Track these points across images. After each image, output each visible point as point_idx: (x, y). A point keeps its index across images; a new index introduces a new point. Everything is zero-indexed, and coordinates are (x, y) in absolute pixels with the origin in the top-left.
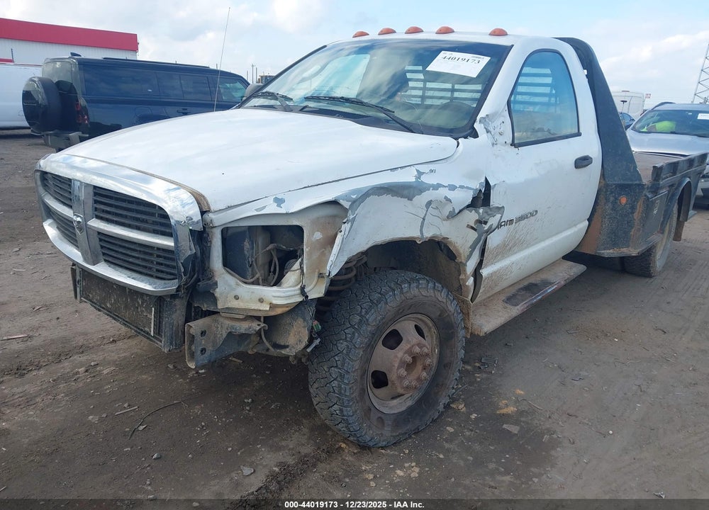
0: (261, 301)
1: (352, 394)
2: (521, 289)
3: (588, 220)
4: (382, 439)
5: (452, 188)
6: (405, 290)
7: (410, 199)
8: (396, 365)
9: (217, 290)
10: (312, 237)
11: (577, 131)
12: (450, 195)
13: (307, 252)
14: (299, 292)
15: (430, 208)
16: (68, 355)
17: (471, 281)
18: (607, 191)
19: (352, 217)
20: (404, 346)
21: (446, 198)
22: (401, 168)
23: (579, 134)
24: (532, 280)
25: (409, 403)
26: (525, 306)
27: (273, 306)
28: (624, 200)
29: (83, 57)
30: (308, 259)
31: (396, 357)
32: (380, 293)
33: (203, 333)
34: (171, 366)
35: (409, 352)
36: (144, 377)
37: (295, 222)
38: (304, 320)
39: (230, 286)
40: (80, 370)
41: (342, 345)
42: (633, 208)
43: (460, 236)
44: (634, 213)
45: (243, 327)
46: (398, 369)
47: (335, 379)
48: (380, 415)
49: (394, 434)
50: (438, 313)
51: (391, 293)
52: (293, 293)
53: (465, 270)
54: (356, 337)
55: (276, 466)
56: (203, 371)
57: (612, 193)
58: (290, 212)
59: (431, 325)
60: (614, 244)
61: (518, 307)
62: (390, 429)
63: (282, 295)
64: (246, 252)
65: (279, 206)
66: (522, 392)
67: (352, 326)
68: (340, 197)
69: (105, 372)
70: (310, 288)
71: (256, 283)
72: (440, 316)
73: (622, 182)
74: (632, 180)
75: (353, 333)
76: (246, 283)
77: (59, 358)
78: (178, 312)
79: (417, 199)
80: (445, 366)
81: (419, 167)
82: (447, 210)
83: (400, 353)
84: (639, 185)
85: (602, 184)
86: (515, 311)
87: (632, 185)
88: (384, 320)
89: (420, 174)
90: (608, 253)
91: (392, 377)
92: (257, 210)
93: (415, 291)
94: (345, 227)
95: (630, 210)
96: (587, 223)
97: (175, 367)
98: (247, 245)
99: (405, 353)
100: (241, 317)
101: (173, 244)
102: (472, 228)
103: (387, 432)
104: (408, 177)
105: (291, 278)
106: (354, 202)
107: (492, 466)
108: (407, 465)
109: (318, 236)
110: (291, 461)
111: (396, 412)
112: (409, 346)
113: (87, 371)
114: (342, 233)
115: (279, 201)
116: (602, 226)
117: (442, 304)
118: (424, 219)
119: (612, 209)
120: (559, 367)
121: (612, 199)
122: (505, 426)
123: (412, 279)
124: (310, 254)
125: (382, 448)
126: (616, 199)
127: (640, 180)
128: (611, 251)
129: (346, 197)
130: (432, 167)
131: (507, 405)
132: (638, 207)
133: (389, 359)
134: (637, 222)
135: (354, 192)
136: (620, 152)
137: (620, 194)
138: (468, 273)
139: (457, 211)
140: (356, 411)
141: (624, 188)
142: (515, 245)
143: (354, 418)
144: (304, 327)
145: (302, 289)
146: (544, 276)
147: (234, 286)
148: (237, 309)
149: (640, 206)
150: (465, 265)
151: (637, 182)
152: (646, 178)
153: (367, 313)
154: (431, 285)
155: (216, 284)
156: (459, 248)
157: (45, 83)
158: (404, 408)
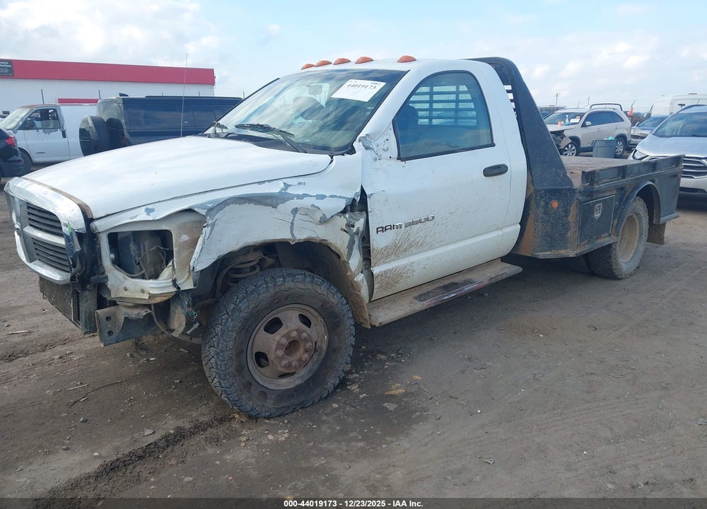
0: (143, 291)
1: (228, 369)
2: (440, 288)
3: (520, 223)
4: (264, 410)
5: (322, 197)
6: (278, 283)
7: (275, 207)
8: (274, 347)
9: (109, 283)
10: (179, 239)
11: (491, 142)
12: (318, 203)
13: (176, 252)
14: (172, 284)
15: (298, 215)
16: (53, 346)
17: (360, 278)
18: (536, 196)
19: (210, 222)
20: (282, 331)
21: (313, 205)
22: (269, 181)
23: (493, 145)
24: (456, 280)
25: (298, 382)
26: (433, 302)
27: (151, 296)
28: (555, 204)
29: (130, 97)
30: (177, 257)
31: (274, 340)
32: (255, 286)
33: (108, 319)
34: (128, 355)
35: (287, 336)
36: (104, 362)
37: (164, 227)
38: (183, 307)
39: (119, 279)
40: (55, 357)
41: (219, 329)
42: (567, 212)
43: (337, 237)
44: (568, 216)
45: (134, 313)
46: (276, 350)
47: (213, 357)
48: (263, 390)
49: (277, 407)
50: (321, 304)
51: (265, 286)
52: (166, 285)
53: (349, 268)
54: (229, 322)
55: (172, 429)
56: (153, 359)
57: (541, 198)
58: (157, 218)
59: (316, 315)
60: (551, 246)
61: (425, 302)
62: (272, 402)
63: (158, 287)
64: (132, 253)
65: (148, 214)
66: (419, 378)
67: (227, 313)
68: (196, 206)
69: (75, 359)
70: (182, 281)
71: (143, 277)
72: (322, 306)
73: (552, 187)
74: (562, 186)
75: (227, 319)
76: (133, 278)
77: (44, 348)
78: (89, 301)
79: (280, 207)
80: (334, 351)
81: (285, 181)
82: (318, 216)
83: (278, 337)
84: (569, 190)
85: (532, 190)
86: (420, 306)
87: (562, 189)
88: (257, 309)
89: (287, 186)
90: (542, 255)
91: (271, 357)
92: (130, 218)
93: (289, 284)
94: (206, 230)
95: (564, 214)
96: (519, 227)
97: (131, 355)
98: (133, 247)
99: (283, 337)
100: (130, 305)
101: (64, 243)
102: (345, 231)
103: (270, 404)
104: (275, 188)
105: (167, 272)
106: (210, 210)
107: (352, 435)
108: (280, 431)
109: (185, 238)
110: (187, 426)
111: (283, 389)
112: (287, 331)
113: (61, 358)
114: (203, 235)
115: (149, 211)
116: (535, 229)
117: (322, 296)
118: (292, 224)
119: (544, 214)
120: (469, 358)
121: (542, 203)
122: (385, 405)
123: (289, 275)
124: (179, 252)
125: (268, 418)
126: (547, 203)
127: (571, 183)
128: (548, 253)
129: (202, 206)
130: (301, 180)
131: (398, 388)
132: (572, 210)
133: (269, 342)
134: (572, 225)
135: (210, 202)
136: (548, 159)
137: (550, 199)
138: (353, 270)
139: (328, 217)
140: (233, 384)
141: (554, 193)
142: (411, 246)
143: (232, 389)
144: (182, 313)
145: (174, 282)
146: (469, 276)
147: (123, 280)
148: (127, 298)
149: (573, 211)
150: (348, 263)
151: (568, 187)
152: (577, 183)
153: (240, 302)
154: (308, 279)
155: (107, 277)
156: (340, 248)
157: (96, 121)
158: (292, 386)
